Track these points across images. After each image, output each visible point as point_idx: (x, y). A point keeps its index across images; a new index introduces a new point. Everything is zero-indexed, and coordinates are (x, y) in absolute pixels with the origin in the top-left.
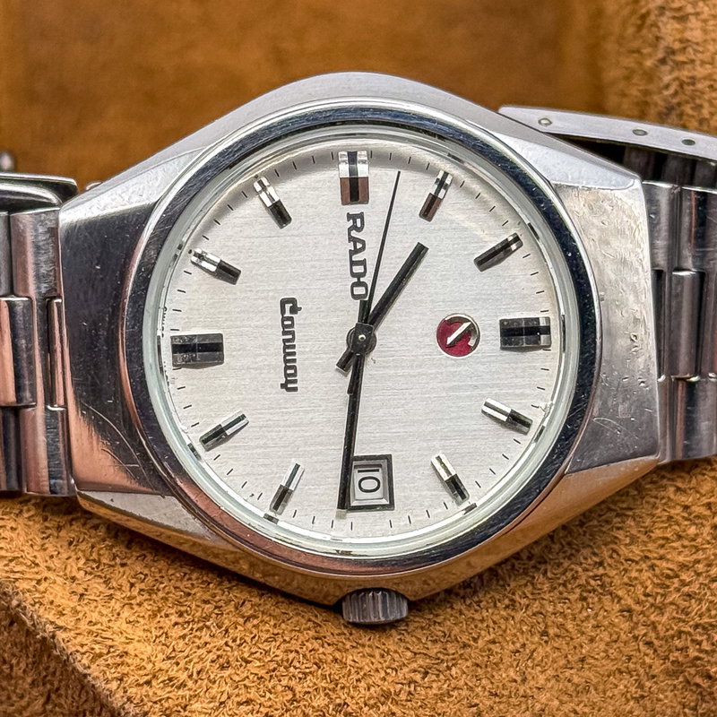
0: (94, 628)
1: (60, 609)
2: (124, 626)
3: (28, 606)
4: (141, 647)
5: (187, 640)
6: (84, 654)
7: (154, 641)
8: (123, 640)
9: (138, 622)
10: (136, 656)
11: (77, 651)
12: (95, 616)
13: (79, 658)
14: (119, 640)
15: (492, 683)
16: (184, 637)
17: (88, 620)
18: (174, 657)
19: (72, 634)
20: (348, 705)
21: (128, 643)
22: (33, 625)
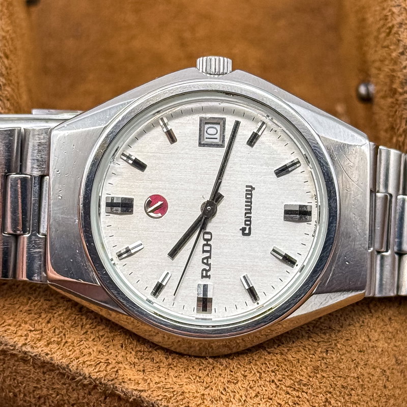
0: (159, 385)
1: (136, 381)
2: (175, 379)
3: (118, 386)
4: (189, 387)
5: (210, 375)
6: (162, 400)
7: (194, 382)
8: (178, 386)
9: (180, 375)
10: (189, 392)
11: (158, 400)
12: (157, 380)
13: (160, 403)
14: (176, 387)
15: (357, 346)
16: (208, 375)
17: (154, 382)
18: (209, 387)
19: (149, 392)
20: (302, 380)
21: (181, 387)
22: (125, 394)
